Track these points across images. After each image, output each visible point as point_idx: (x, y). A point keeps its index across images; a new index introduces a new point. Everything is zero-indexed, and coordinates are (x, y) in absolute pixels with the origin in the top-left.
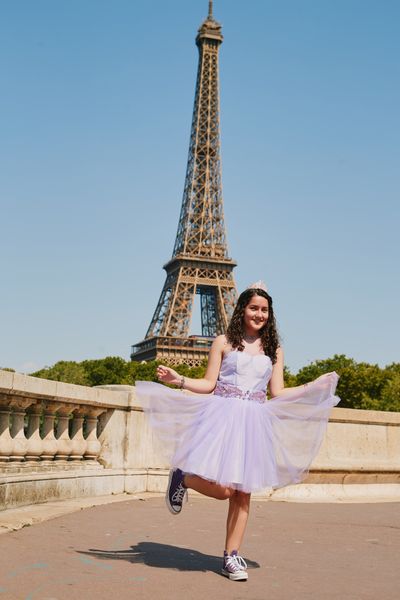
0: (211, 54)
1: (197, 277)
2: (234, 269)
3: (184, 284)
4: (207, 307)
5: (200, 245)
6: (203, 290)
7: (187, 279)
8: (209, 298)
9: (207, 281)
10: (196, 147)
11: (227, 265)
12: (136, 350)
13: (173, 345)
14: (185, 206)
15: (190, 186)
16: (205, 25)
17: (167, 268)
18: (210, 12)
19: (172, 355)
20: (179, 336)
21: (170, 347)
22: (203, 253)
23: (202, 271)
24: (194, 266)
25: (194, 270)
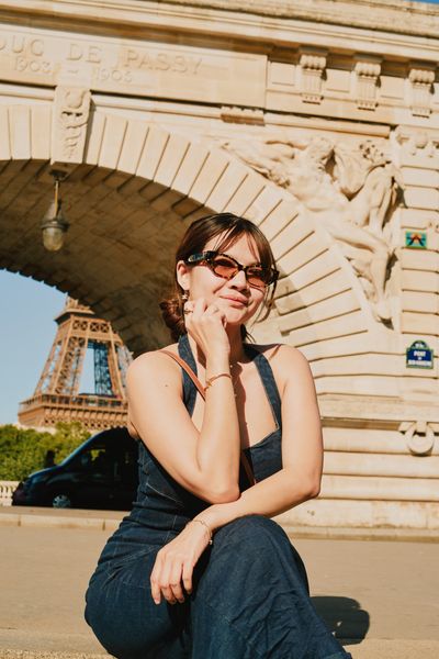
1: (88, 330)
3: (75, 338)
4: (101, 362)
6: (96, 345)
7: (79, 333)
8: (102, 353)
9: (100, 336)
12: (23, 408)
13: (60, 402)
17: (61, 320)
20: (68, 394)
21: (57, 405)
23: (95, 324)
24: (87, 320)
25: (85, 323)
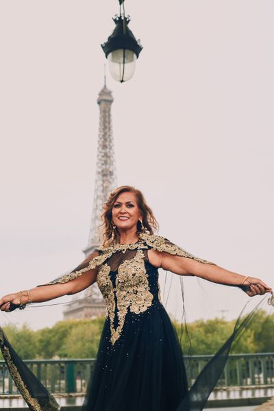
0: (107, 110)
10: (100, 170)
12: (66, 309)
14: (95, 210)
15: (98, 196)
16: (102, 91)
17: (85, 252)
18: (105, 82)
19: (94, 310)
21: (92, 305)
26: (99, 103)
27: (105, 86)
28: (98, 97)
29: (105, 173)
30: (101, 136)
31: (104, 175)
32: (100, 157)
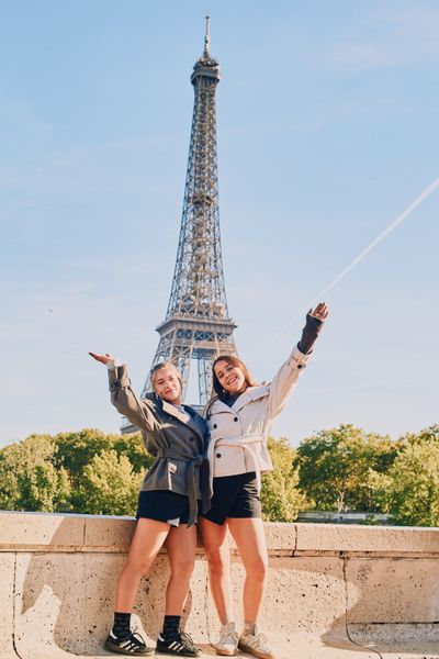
0: (207, 94)
1: (193, 339)
2: (235, 330)
3: (179, 347)
4: (206, 373)
5: (197, 304)
6: (201, 354)
7: (183, 342)
8: (207, 363)
9: (205, 344)
10: (190, 195)
11: (226, 326)
14: (180, 261)
15: (185, 239)
16: (201, 62)
17: (160, 330)
18: (206, 47)
22: (201, 313)
23: (199, 332)
24: (190, 327)
25: (190, 331)
26: (194, 82)
27: (205, 53)
28: (193, 71)
29: (199, 199)
30: (195, 138)
31: (198, 204)
32: (192, 173)
